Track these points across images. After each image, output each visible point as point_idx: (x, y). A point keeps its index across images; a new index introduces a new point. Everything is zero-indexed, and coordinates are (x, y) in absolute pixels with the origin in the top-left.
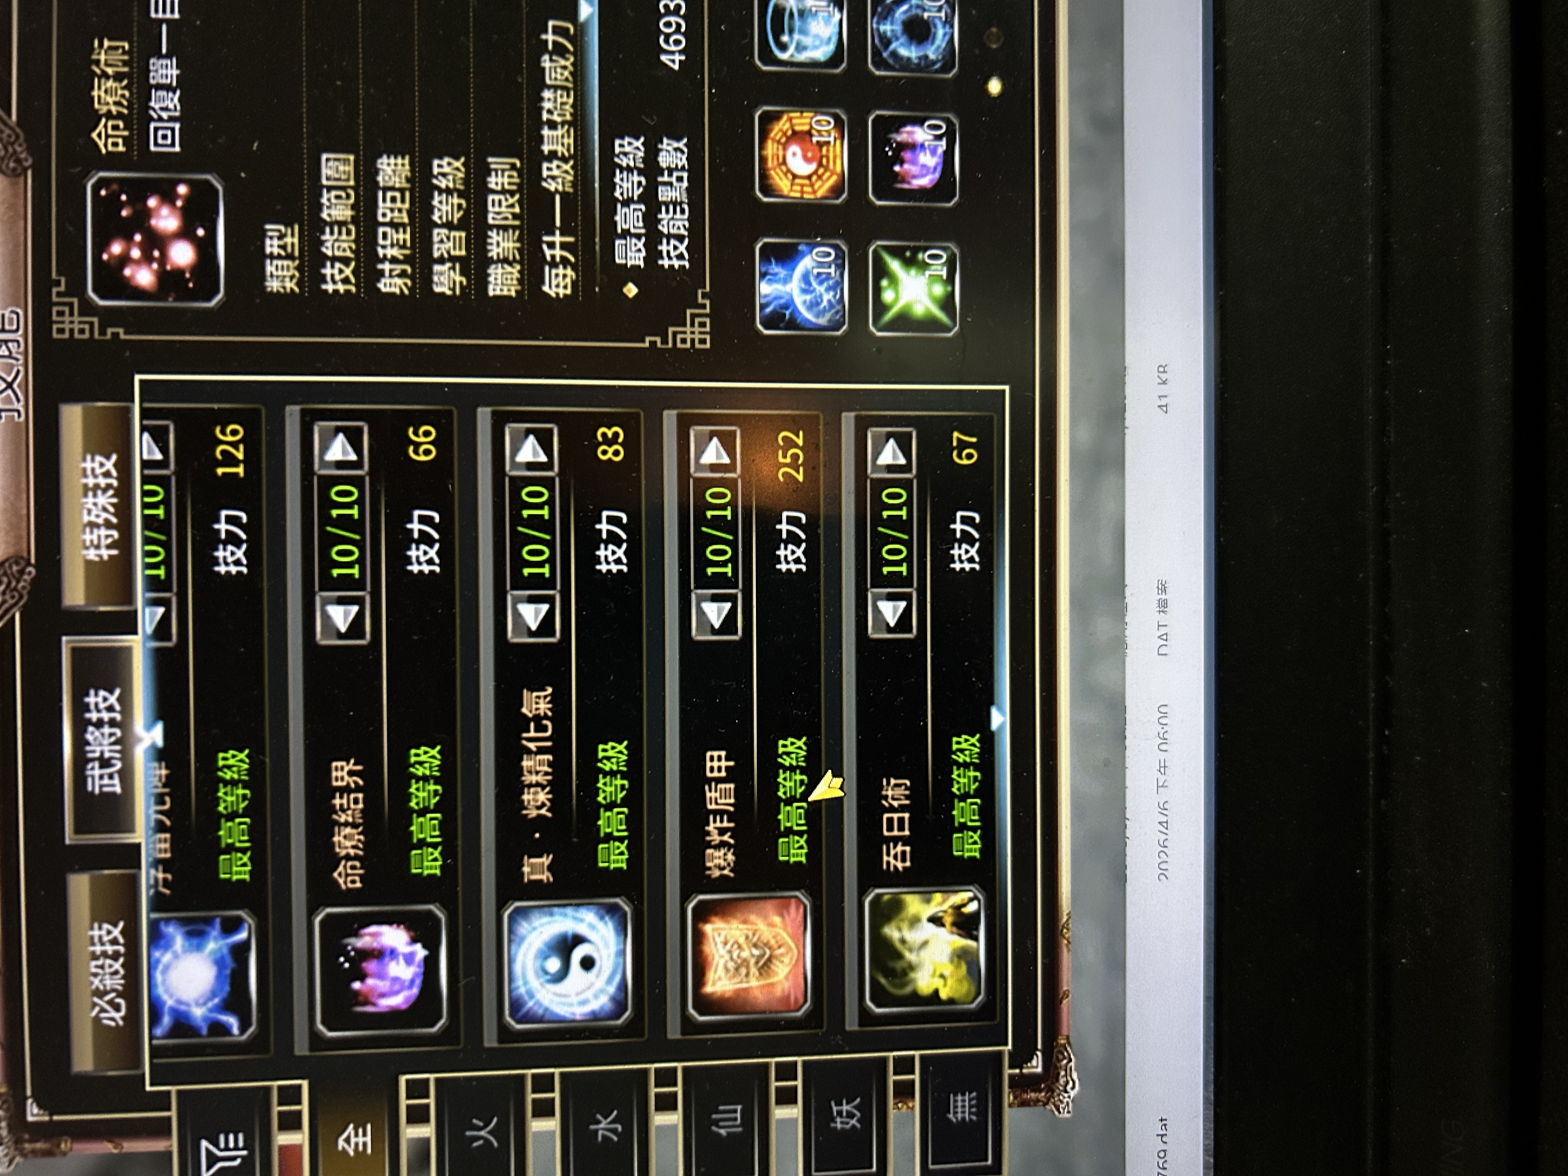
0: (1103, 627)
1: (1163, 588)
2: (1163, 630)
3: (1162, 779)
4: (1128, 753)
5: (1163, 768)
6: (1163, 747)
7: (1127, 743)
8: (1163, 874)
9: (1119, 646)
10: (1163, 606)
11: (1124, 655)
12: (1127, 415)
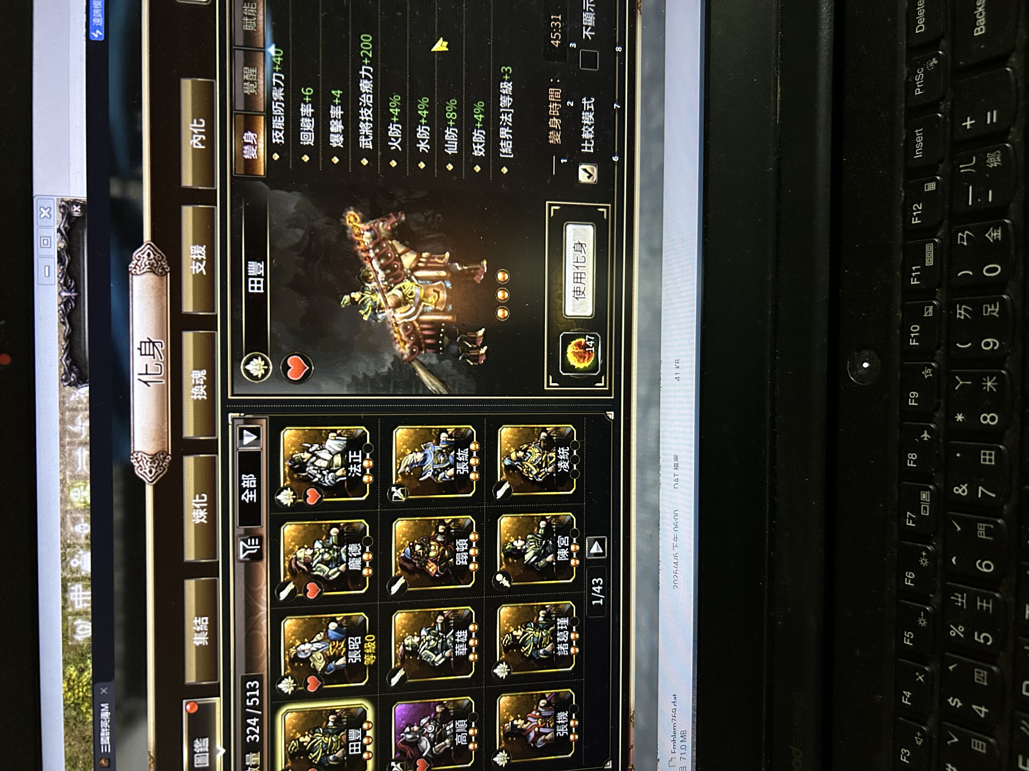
0: (650, 475)
1: (676, 458)
2: (676, 477)
3: (675, 543)
4: (660, 532)
5: (676, 538)
6: (676, 529)
7: (660, 527)
8: (675, 586)
9: (657, 484)
10: (676, 466)
11: (659, 488)
12: (661, 382)
